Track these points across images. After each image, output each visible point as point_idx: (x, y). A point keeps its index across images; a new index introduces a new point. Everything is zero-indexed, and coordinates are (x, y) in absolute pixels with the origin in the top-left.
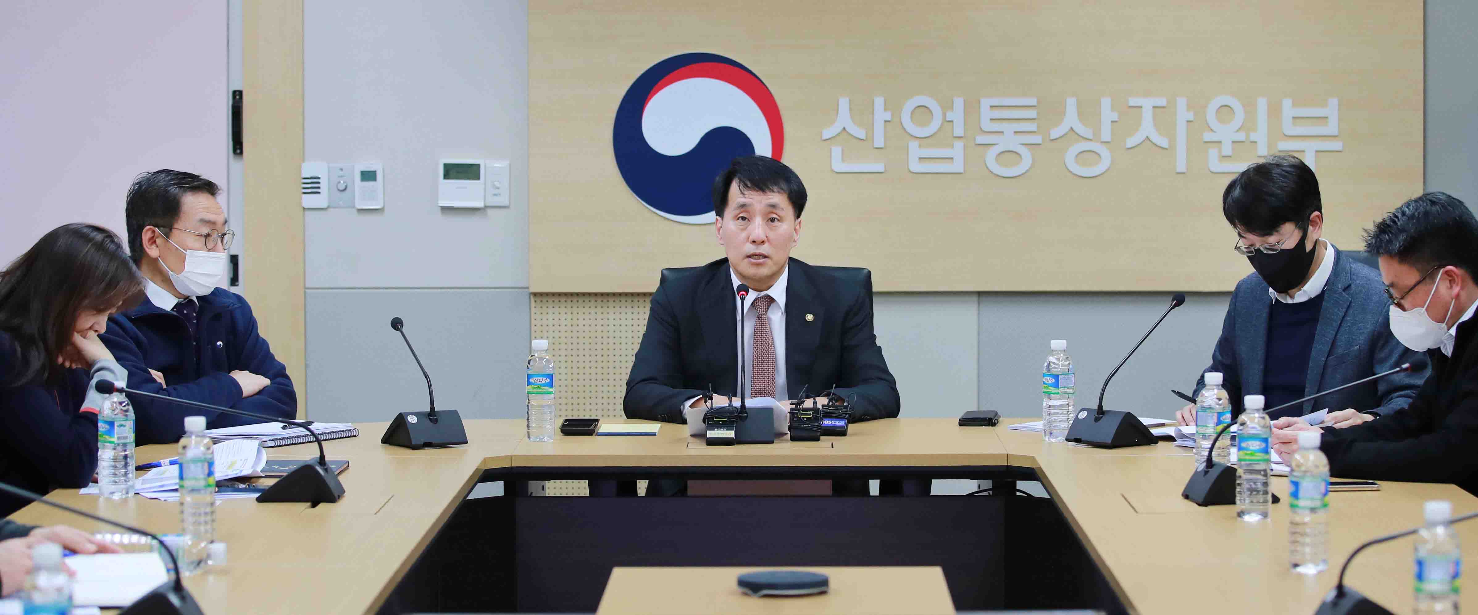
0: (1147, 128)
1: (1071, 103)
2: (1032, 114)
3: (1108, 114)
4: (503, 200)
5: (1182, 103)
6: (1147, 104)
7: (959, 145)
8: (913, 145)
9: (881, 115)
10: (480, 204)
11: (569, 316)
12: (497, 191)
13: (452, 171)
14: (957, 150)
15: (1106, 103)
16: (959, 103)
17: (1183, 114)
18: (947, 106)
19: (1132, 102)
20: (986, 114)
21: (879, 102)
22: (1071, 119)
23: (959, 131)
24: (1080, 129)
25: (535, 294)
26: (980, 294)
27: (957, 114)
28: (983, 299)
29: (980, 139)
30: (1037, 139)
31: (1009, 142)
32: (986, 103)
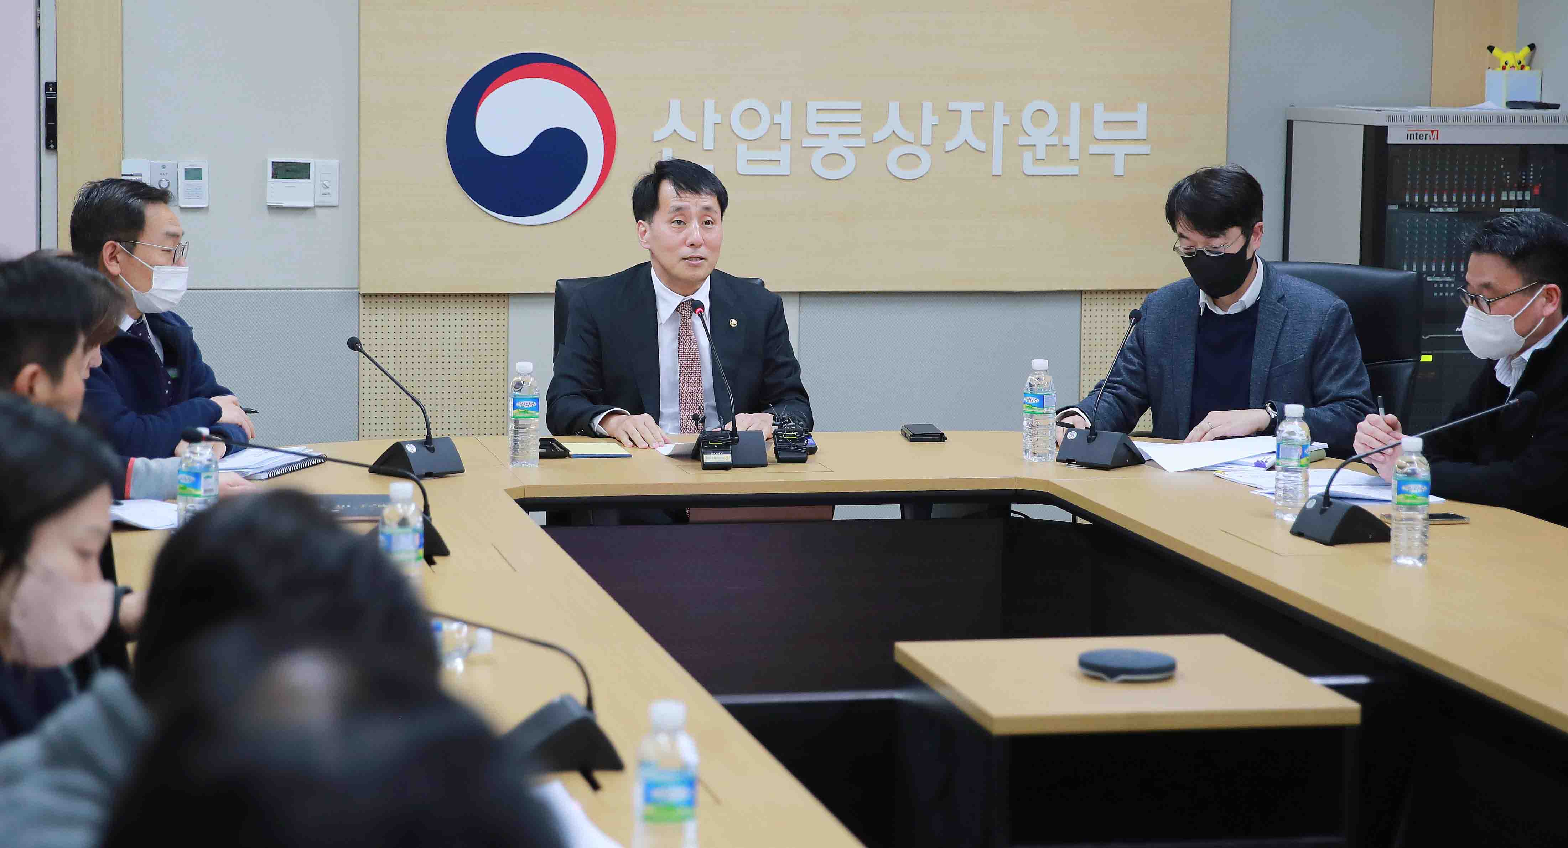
0: (966, 131)
1: (894, 107)
2: (856, 117)
3: (929, 118)
4: (333, 200)
5: (999, 106)
6: (966, 107)
7: (786, 148)
8: (742, 147)
9: (711, 116)
10: (310, 204)
11: (398, 317)
12: (327, 191)
13: (283, 170)
14: (784, 153)
15: (927, 106)
16: (786, 105)
17: (1000, 119)
18: (775, 108)
19: (953, 106)
20: (813, 116)
21: (709, 104)
22: (894, 123)
23: (786, 133)
24: (902, 133)
25: (364, 295)
26: (801, 294)
27: (784, 118)
28: (804, 299)
29: (807, 142)
30: (861, 142)
31: (834, 145)
32: (812, 106)
